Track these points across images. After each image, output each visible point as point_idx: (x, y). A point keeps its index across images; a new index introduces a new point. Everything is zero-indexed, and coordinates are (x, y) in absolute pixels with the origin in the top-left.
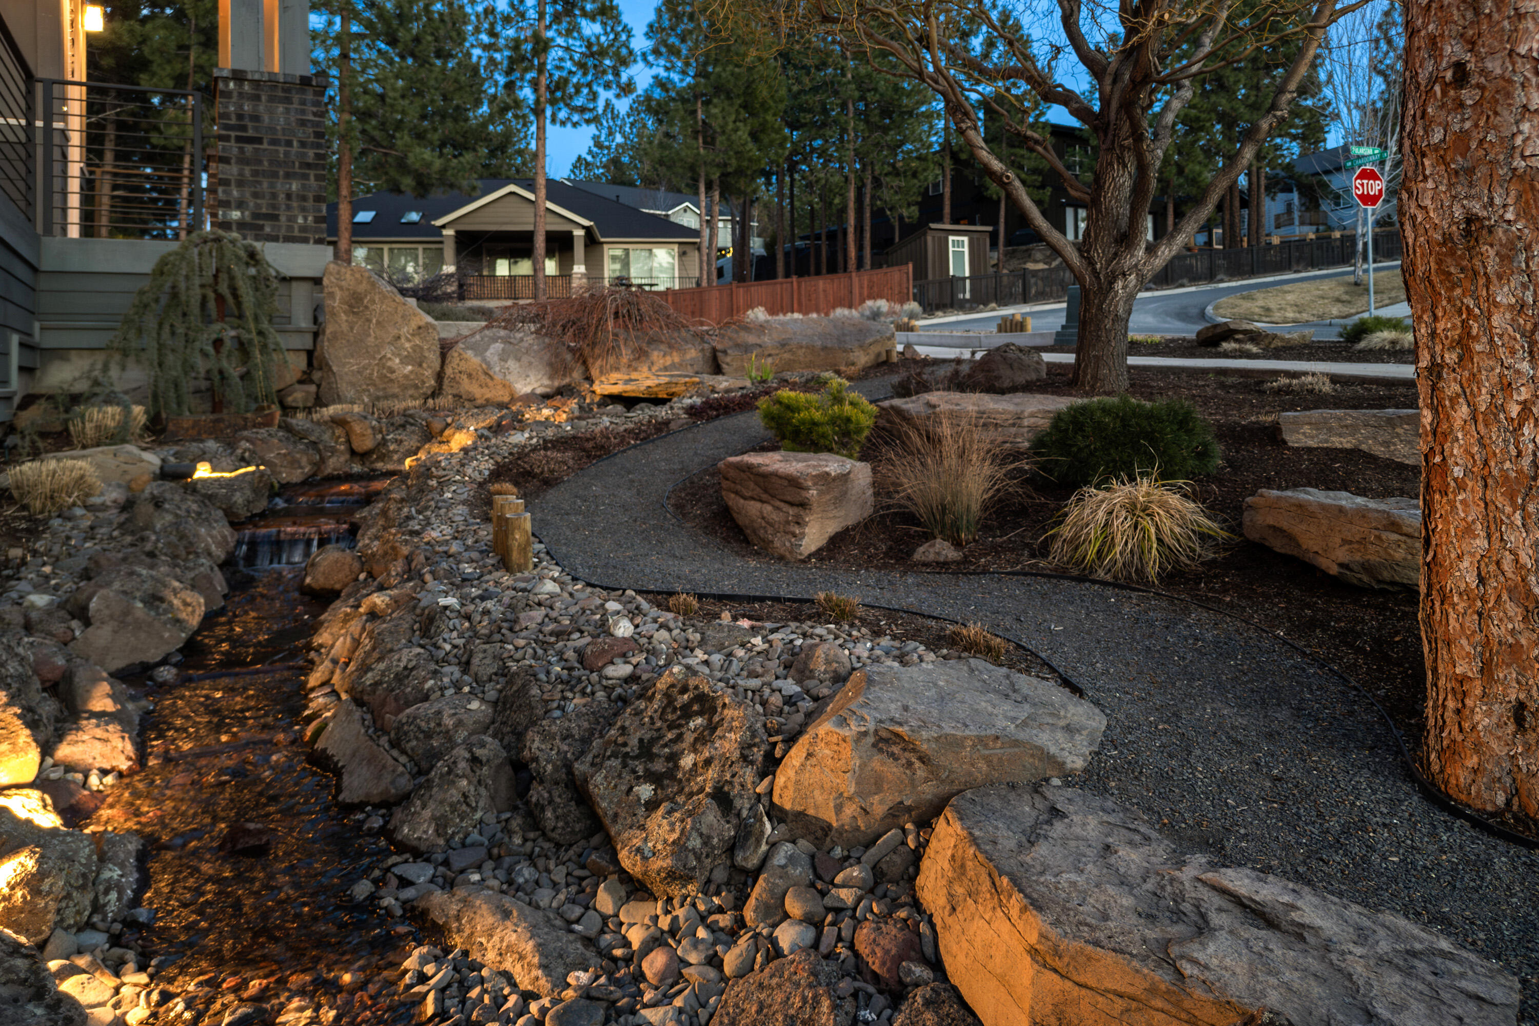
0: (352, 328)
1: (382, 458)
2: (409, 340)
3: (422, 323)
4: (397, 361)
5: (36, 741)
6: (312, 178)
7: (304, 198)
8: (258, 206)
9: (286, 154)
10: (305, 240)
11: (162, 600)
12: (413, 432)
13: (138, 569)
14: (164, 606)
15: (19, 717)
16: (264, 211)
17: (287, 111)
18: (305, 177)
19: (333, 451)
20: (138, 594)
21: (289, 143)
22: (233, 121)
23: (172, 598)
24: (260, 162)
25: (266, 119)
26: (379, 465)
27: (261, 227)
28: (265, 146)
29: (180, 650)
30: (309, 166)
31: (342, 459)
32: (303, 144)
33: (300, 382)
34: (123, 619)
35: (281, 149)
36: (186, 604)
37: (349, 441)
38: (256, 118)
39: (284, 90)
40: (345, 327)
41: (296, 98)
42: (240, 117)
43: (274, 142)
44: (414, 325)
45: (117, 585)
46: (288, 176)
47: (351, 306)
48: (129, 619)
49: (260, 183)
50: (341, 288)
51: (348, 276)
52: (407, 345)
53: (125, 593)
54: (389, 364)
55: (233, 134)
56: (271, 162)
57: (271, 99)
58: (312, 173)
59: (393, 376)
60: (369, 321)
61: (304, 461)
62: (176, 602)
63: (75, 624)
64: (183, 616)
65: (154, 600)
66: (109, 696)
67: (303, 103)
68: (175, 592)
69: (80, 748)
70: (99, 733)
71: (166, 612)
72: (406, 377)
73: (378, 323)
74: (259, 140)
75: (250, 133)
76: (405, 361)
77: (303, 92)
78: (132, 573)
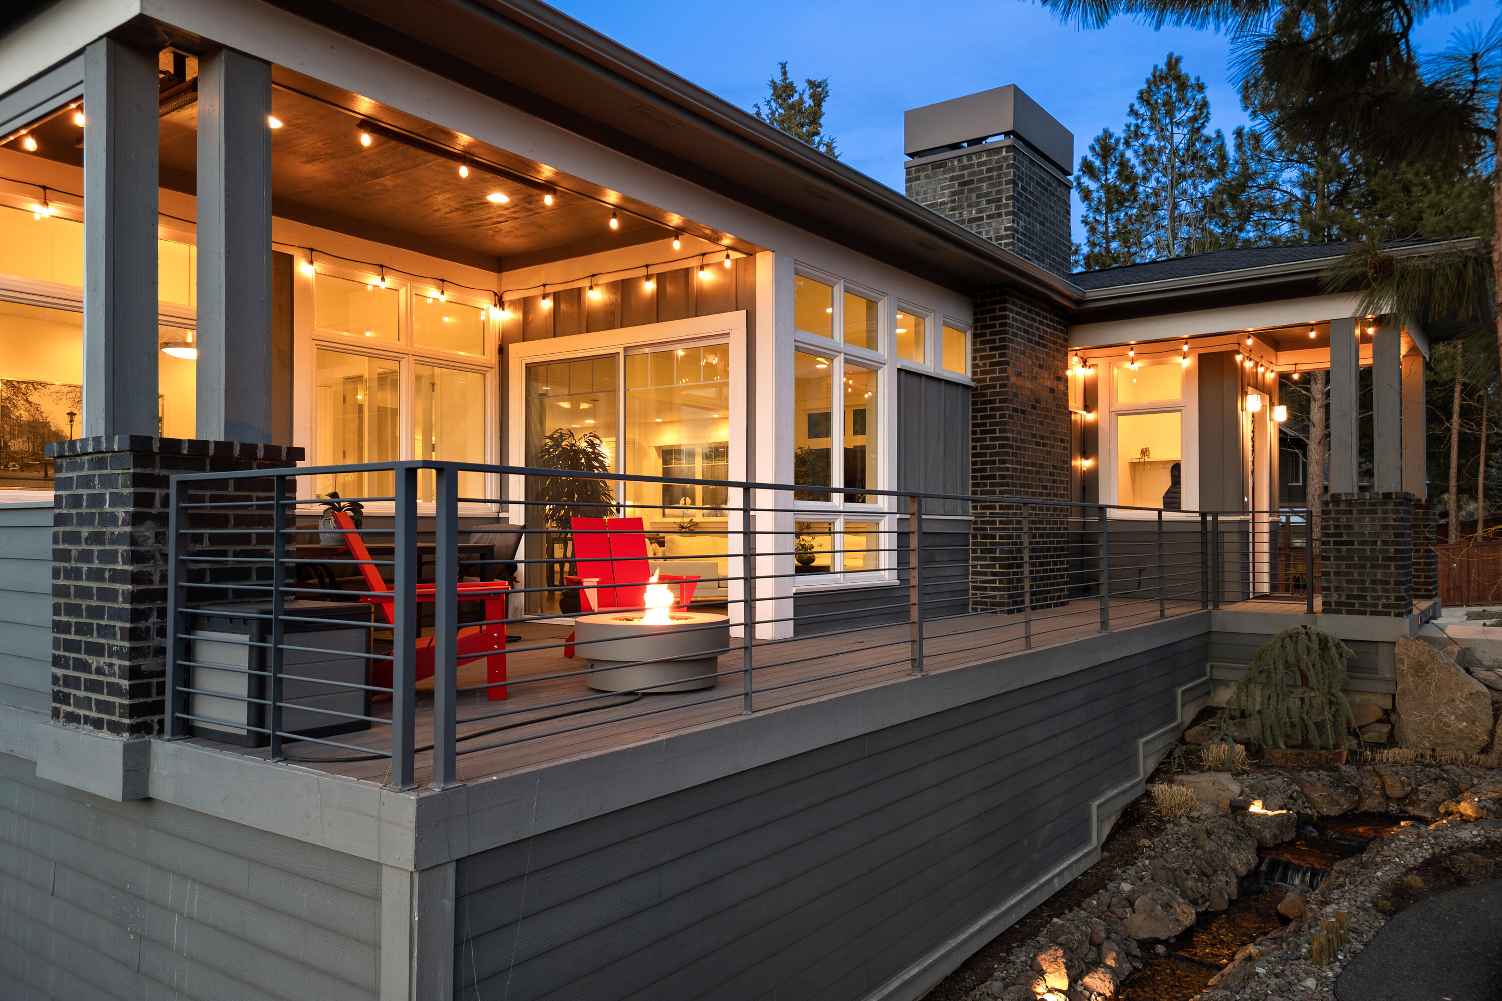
0: (1417, 688)
1: (1413, 803)
2: (1462, 702)
3: (1473, 691)
4: (1453, 718)
5: (1068, 976)
6: (1393, 567)
7: (1387, 583)
8: (1352, 589)
9: (1372, 551)
10: (1388, 614)
11: (1171, 907)
12: (1443, 787)
13: (1162, 888)
14: (1172, 911)
15: (1065, 964)
16: (1355, 592)
17: (1373, 519)
18: (1388, 567)
19: (1371, 794)
20: (1159, 902)
21: (1375, 543)
22: (1332, 530)
23: (1176, 908)
24: (1352, 558)
25: (1357, 529)
26: (1410, 809)
27: (1353, 605)
28: (1356, 546)
29: (1175, 937)
30: (1390, 559)
31: (1377, 801)
32: (1385, 543)
33: (1380, 721)
34: (1150, 913)
35: (1368, 548)
36: (1183, 912)
37: (1383, 788)
38: (1349, 527)
39: (1370, 504)
40: (1412, 686)
41: (1380, 509)
42: (1337, 527)
43: (1362, 543)
44: (1466, 692)
45: (1149, 895)
46: (1373, 566)
47: (1416, 671)
48: (1153, 914)
49: (1353, 573)
50: (1409, 657)
51: (1413, 648)
52: (1461, 706)
53: (1153, 900)
54: (1445, 719)
55: (1332, 539)
56: (1360, 558)
57: (1360, 512)
58: (1393, 564)
59: (1449, 730)
60: (1430, 684)
61: (1342, 801)
62: (1178, 910)
63: (1128, 910)
64: (1181, 918)
65: (1167, 906)
66: (1115, 959)
67: (1385, 511)
68: (1179, 904)
69: (1093, 981)
70: (1102, 977)
71: (1172, 914)
72: (1461, 731)
73: (1436, 686)
74: (1352, 543)
75: (1344, 538)
76: (1460, 718)
77: (1386, 504)
78: (1158, 890)
